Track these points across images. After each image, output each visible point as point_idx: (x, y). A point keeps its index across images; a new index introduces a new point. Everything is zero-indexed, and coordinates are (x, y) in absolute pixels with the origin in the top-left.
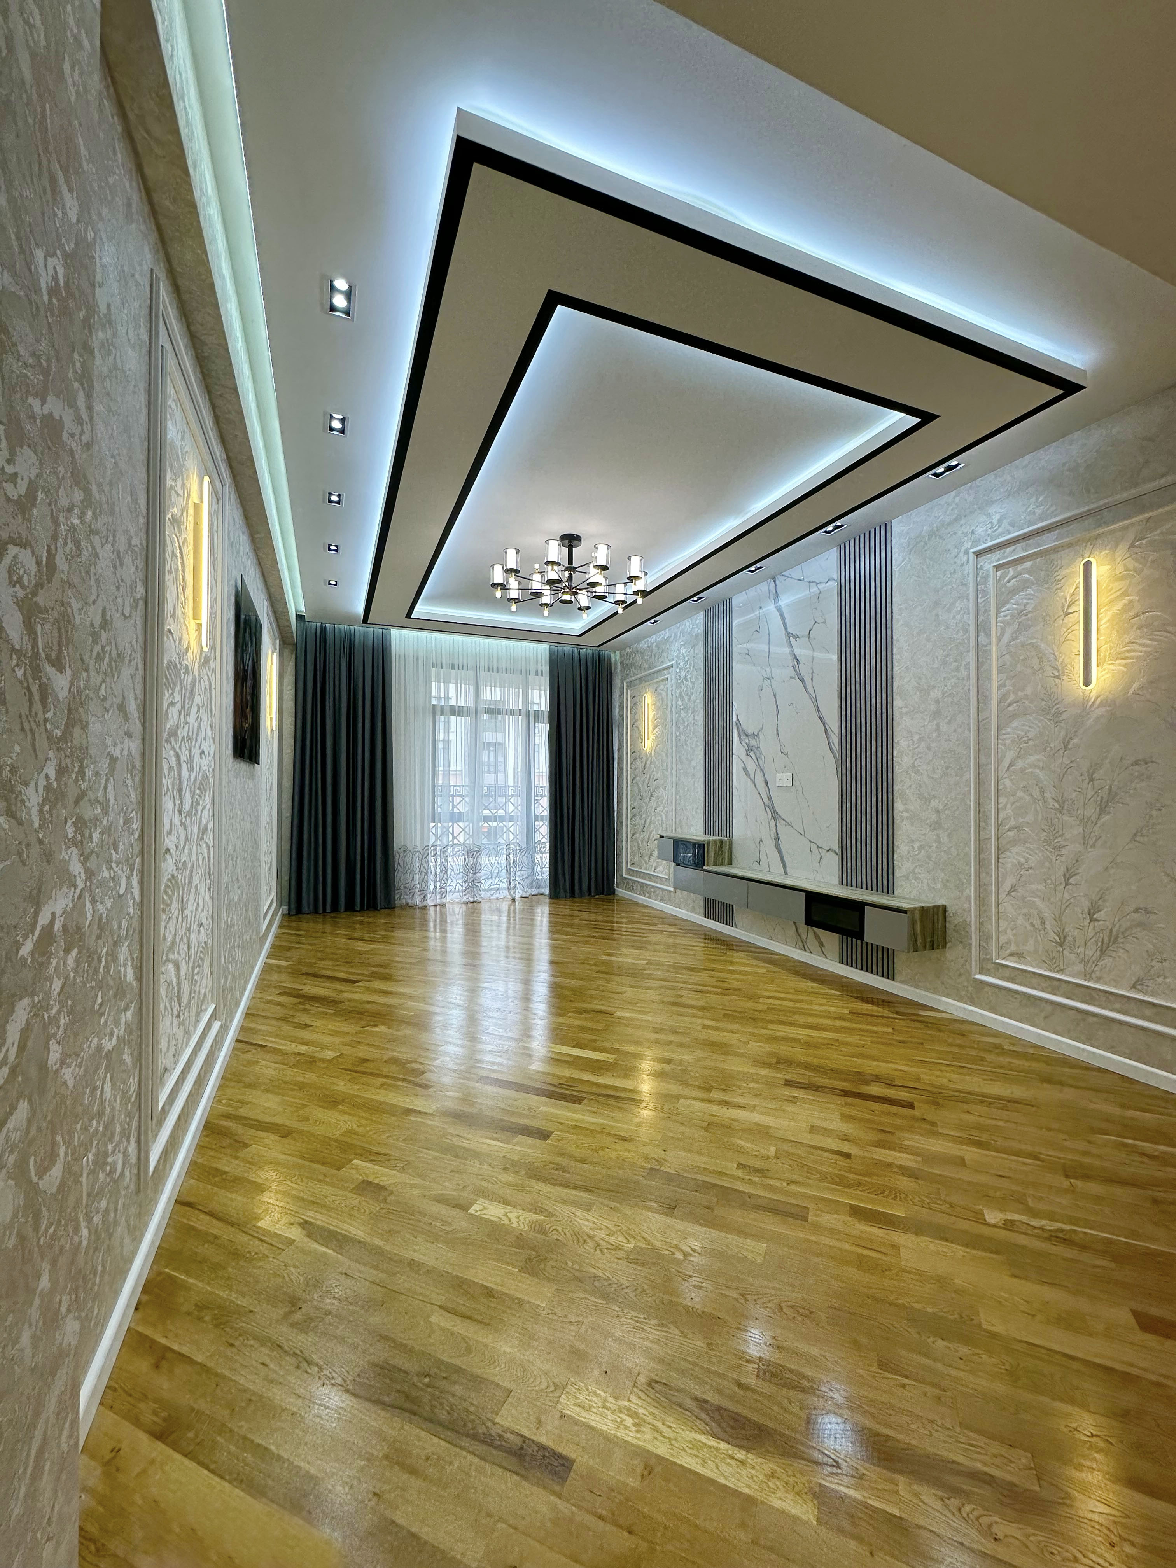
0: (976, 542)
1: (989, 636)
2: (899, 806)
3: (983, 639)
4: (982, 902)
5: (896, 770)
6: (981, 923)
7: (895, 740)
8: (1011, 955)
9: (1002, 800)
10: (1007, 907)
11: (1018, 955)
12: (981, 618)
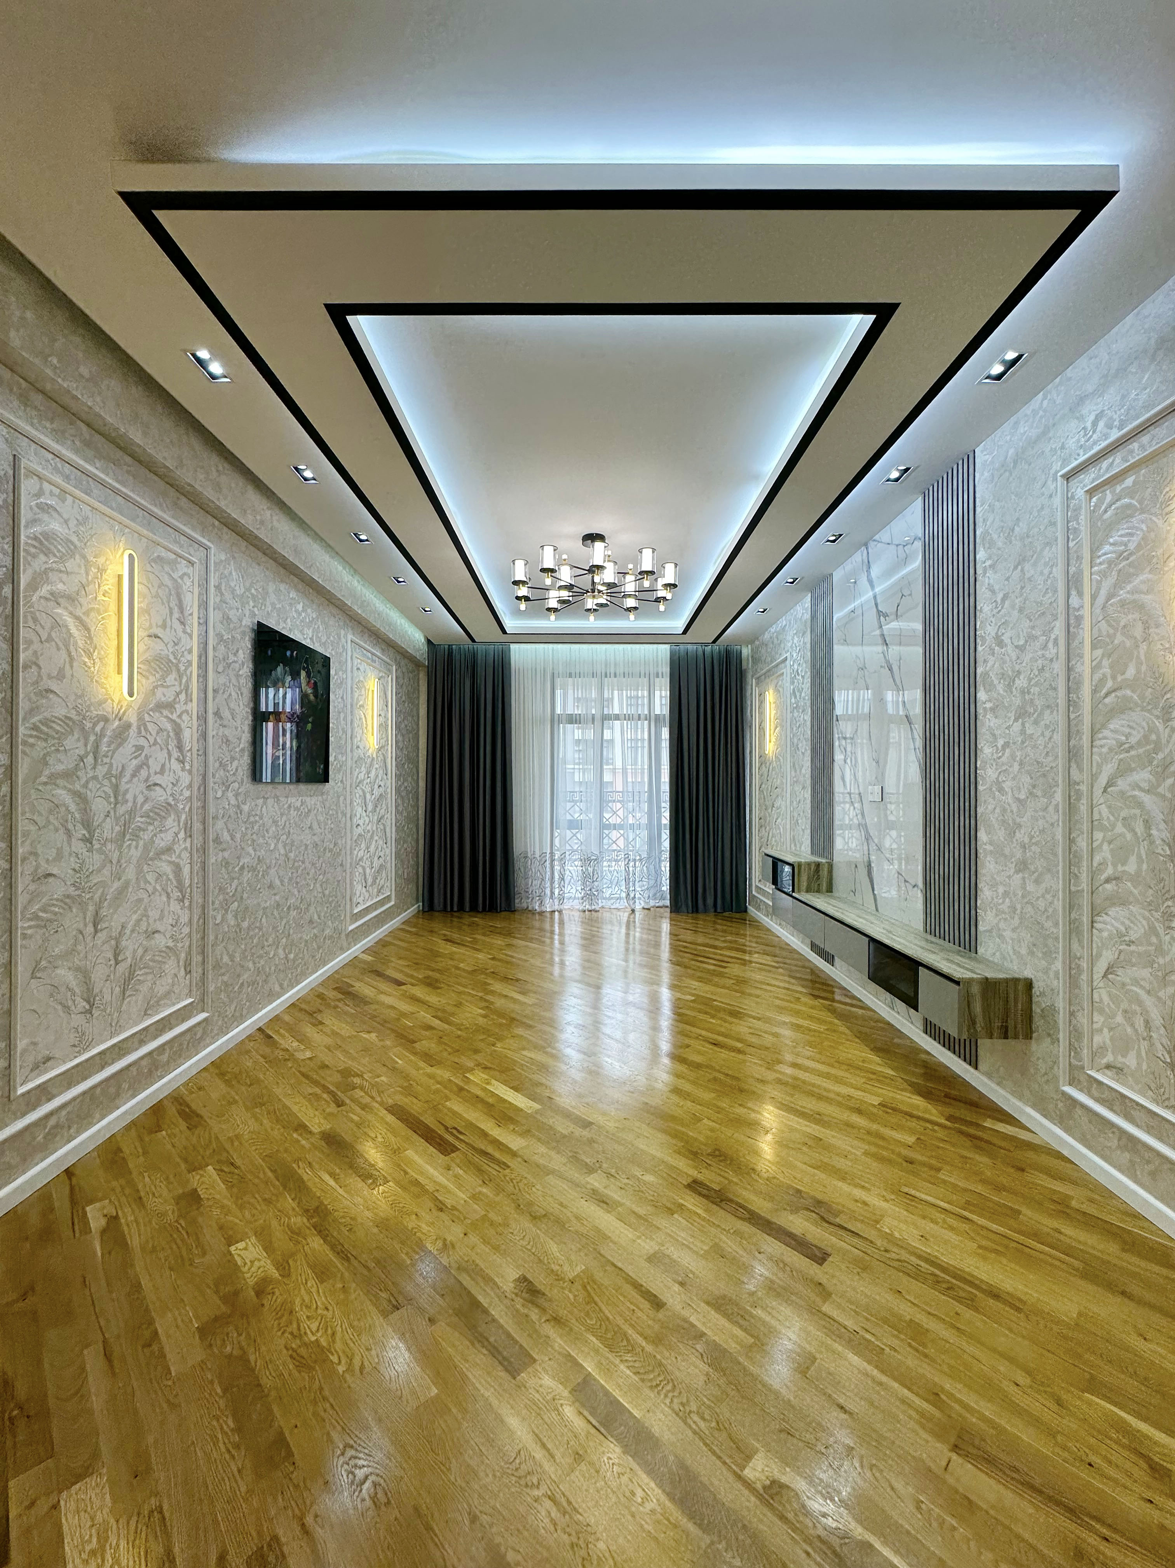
0: (1065, 462)
1: (1080, 594)
2: (982, 835)
3: (1074, 601)
4: (1073, 982)
5: (980, 788)
6: (1072, 1014)
7: (979, 746)
8: (1108, 1067)
9: (1098, 836)
10: (1102, 995)
11: (1117, 1070)
12: (1072, 570)
